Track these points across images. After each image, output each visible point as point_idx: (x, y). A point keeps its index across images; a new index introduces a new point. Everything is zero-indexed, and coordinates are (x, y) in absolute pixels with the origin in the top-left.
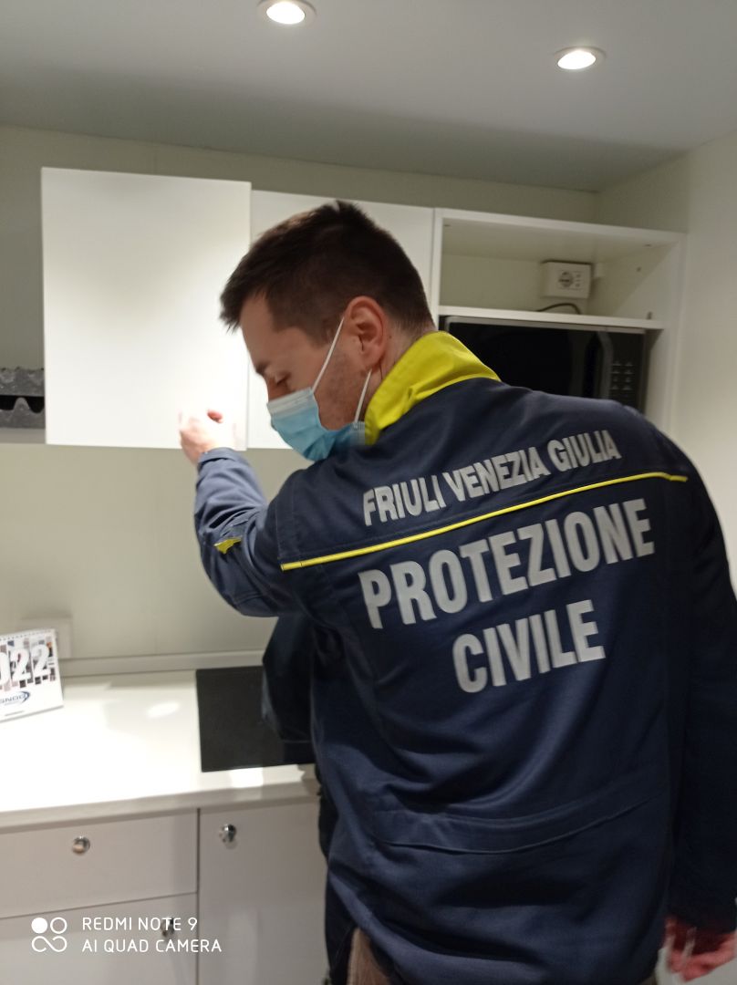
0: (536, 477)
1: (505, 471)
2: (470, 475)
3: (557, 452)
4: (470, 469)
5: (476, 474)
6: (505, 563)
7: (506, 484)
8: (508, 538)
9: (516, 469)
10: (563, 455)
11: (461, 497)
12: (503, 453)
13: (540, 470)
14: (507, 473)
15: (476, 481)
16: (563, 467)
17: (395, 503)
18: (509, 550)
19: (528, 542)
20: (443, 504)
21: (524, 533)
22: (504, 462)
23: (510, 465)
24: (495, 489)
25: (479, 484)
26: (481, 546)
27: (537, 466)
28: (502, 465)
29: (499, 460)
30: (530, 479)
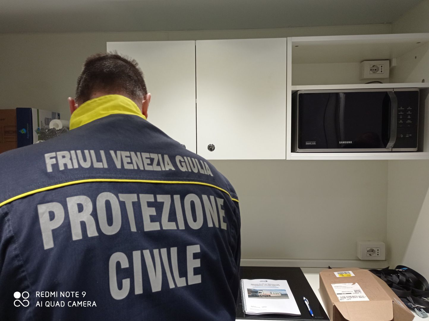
0: (167, 169)
1: (149, 161)
2: (126, 157)
3: (180, 162)
4: (128, 154)
5: (130, 157)
6: (148, 212)
7: (149, 168)
8: (150, 198)
9: (155, 162)
10: (183, 164)
11: (119, 166)
12: (149, 152)
13: (169, 167)
14: (149, 162)
15: (130, 161)
16: (184, 169)
17: (71, 159)
18: (150, 204)
19: (162, 204)
20: (106, 166)
21: (160, 198)
22: (149, 157)
23: (152, 160)
24: (142, 168)
25: (131, 163)
26: (133, 197)
27: (168, 164)
28: (147, 158)
29: (146, 155)
30: (164, 169)
